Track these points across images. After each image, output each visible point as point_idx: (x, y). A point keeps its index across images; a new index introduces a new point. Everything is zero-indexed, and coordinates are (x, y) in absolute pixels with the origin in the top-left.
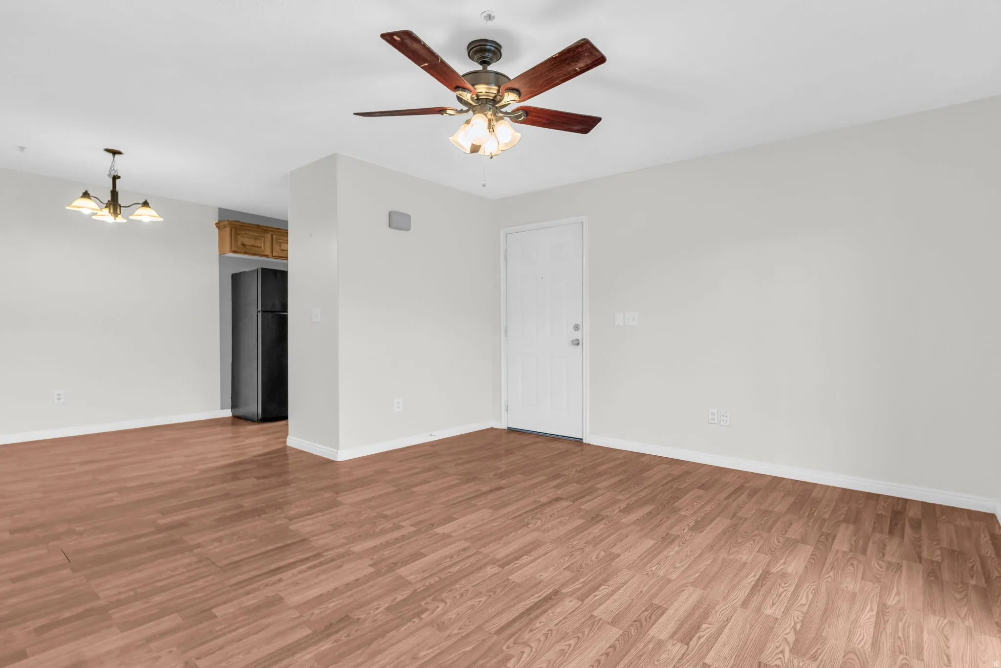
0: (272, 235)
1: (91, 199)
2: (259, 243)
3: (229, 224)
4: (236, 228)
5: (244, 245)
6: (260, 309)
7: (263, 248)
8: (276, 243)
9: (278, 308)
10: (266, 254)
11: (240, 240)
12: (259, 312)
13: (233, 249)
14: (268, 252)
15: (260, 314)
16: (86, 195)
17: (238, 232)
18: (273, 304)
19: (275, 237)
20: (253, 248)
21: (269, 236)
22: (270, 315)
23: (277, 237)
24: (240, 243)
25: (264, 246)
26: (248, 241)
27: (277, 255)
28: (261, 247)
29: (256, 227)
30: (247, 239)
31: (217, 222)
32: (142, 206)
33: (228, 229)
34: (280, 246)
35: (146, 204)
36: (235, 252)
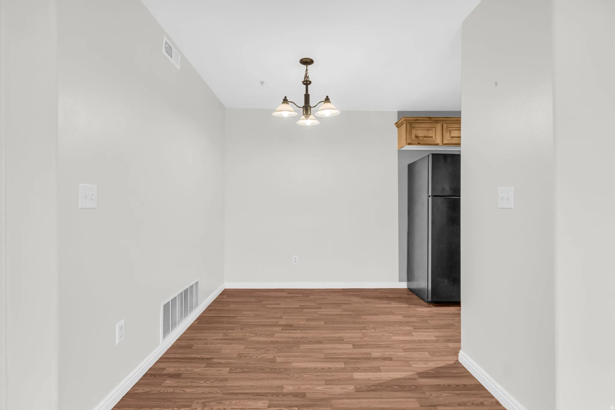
0: (443, 124)
1: (288, 104)
2: (431, 133)
3: (405, 120)
4: (410, 123)
5: (417, 137)
6: (430, 194)
7: (434, 137)
8: (447, 131)
9: (448, 192)
10: (437, 142)
11: (414, 132)
12: (429, 196)
13: (409, 142)
14: (439, 141)
15: (430, 199)
16: (285, 101)
17: (413, 126)
18: (443, 189)
19: (445, 125)
20: (425, 139)
21: (439, 126)
22: (440, 200)
23: (447, 126)
24: (414, 136)
25: (435, 135)
26: (421, 133)
27: (447, 142)
28: (432, 137)
29: (428, 119)
30: (419, 131)
31: (396, 121)
32: (324, 103)
33: (404, 125)
34: (450, 133)
35: (327, 100)
36: (409, 144)
